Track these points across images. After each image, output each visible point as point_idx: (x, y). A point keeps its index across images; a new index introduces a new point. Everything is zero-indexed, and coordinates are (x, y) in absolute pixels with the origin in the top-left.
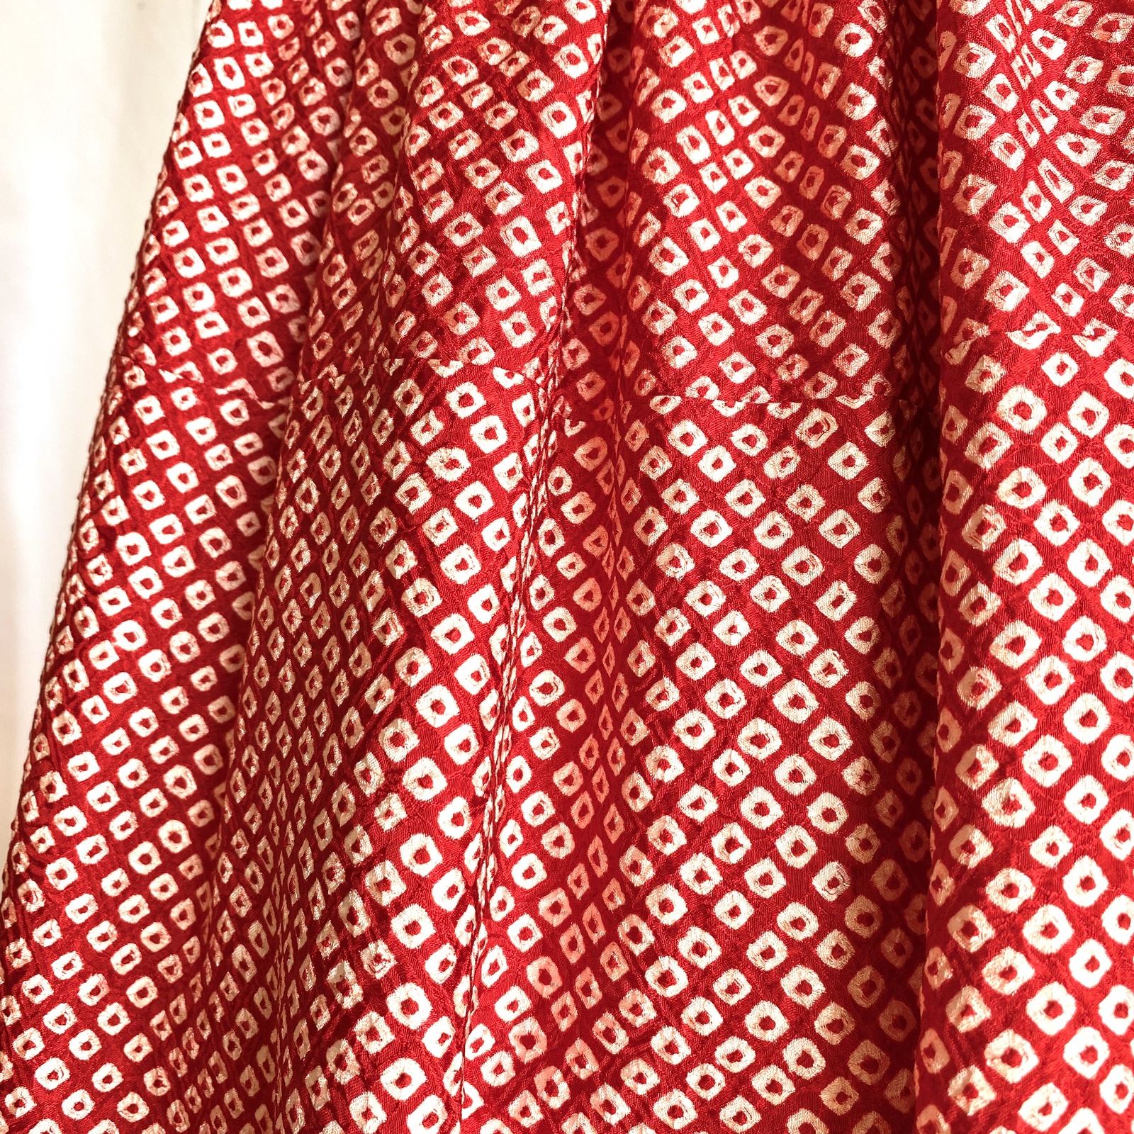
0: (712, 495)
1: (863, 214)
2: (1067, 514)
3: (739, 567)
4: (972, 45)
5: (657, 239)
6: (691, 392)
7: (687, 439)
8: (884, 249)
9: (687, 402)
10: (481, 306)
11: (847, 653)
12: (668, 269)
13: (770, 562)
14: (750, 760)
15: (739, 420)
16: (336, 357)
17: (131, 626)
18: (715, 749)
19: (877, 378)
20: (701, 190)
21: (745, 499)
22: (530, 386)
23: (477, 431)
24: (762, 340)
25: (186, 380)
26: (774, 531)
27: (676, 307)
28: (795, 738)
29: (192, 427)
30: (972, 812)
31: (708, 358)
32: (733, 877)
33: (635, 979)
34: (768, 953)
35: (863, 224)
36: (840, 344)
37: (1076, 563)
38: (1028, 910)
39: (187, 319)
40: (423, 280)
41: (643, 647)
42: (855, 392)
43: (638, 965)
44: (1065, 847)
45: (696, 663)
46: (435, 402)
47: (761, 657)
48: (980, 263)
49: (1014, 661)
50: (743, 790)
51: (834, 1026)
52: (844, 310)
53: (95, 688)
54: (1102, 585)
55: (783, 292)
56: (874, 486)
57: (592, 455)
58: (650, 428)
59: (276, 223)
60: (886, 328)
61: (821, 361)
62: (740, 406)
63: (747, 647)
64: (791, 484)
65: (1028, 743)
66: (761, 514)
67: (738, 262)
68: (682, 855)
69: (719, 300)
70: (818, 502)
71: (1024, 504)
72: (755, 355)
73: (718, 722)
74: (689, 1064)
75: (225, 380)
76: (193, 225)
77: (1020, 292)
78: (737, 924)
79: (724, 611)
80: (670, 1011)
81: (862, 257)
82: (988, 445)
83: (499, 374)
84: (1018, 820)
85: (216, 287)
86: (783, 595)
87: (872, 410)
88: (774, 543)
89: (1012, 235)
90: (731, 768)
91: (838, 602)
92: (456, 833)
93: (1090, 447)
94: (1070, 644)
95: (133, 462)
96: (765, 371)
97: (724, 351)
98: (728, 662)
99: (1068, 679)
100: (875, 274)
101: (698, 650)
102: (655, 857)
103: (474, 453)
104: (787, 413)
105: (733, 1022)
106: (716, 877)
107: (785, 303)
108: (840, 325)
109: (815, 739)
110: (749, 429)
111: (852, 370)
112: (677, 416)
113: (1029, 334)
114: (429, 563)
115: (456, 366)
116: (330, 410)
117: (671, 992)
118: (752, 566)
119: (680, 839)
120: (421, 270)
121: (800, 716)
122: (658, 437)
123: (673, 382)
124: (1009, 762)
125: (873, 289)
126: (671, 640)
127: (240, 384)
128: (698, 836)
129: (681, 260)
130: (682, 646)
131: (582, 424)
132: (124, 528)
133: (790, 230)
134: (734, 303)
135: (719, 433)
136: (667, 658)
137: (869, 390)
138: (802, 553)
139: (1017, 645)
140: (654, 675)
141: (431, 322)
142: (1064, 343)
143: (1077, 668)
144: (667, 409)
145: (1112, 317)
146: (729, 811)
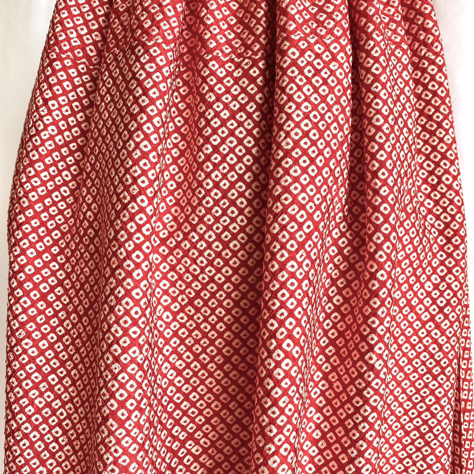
0: (220, 80)
1: (259, 10)
2: (303, 78)
3: (227, 99)
5: (206, 15)
6: (215, 54)
7: (213, 65)
8: (264, 19)
9: (213, 56)
10: (159, 28)
11: (253, 120)
12: (209, 22)
13: (235, 98)
14: (229, 147)
15: (227, 62)
16: (117, 46)
17: (53, 127)
18: (220, 144)
19: (262, 51)
20: (217, 3)
21: (228, 82)
22: (171, 50)
23: (158, 59)
24: (233, 43)
25: (68, 57)
26: (236, 90)
27: (211, 32)
28: (240, 142)
29: (70, 71)
30: (279, 147)
31: (219, 46)
32: (225, 176)
33: (200, 204)
34: (233, 195)
35: (259, 12)
36: (253, 43)
37: (305, 89)
38: (291, 167)
39: (68, 39)
40: (143, 21)
41: (202, 120)
42: (256, 55)
43: (200, 200)
44: (300, 153)
45: (216, 123)
46: (147, 51)
47: (232, 121)
48: (285, 19)
49: (290, 111)
50: (227, 155)
51: (249, 212)
52: (254, 34)
53: (42, 144)
54: (311, 95)
55: (239, 31)
56: (261, 78)
57: (188, 76)
58: (204, 63)
59: (94, 13)
60: (264, 39)
61: (248, 47)
62: (227, 58)
63: (229, 119)
64: (240, 78)
65: (292, 130)
66: (233, 85)
67: (227, 23)
68: (212, 171)
69: (222, 32)
70: (247, 82)
71: (293, 75)
72: (232, 46)
73: (221, 138)
74: (214, 224)
75: (80, 58)
76: (69, 12)
77: (294, 26)
78: (225, 188)
79: (223, 110)
80: (209, 211)
81: (258, 20)
82: (285, 62)
83: (164, 45)
84: (289, 147)
85: (77, 31)
86: (238, 106)
87: (260, 59)
88: (236, 93)
89: (293, 12)
90: (224, 149)
91: (251, 107)
92: (154, 161)
93: (310, 63)
94: (302, 108)
95: (53, 80)
96: (234, 50)
97: (223, 45)
98: (224, 123)
99: (302, 116)
100: (262, 25)
101: (216, 119)
102: (205, 172)
103: (157, 65)
104: (239, 60)
105: (224, 213)
106: (220, 176)
107: (239, 34)
108: (253, 38)
109: (245, 142)
110: (230, 64)
111: (255, 49)
112: (211, 60)
113: (296, 36)
114: (145, 92)
115: (152, 43)
116: (115, 59)
117: (209, 206)
118: (230, 99)
119: (211, 167)
120: (142, 19)
121: (241, 136)
122: (206, 65)
123: (210, 51)
124: (288, 134)
125: (261, 29)
126: (209, 117)
127: (84, 60)
128: (216, 166)
129: (212, 20)
130: (212, 119)
131: (185, 68)
132: (50, 99)
133: (241, 16)
134: (226, 33)
135: (222, 65)
136: (208, 122)
137: (260, 54)
138: (243, 95)
139: (290, 107)
140: (205, 127)
141: (146, 31)
142: (305, 39)
143: (304, 113)
144: (208, 58)
145: (317, 34)
146: (224, 160)
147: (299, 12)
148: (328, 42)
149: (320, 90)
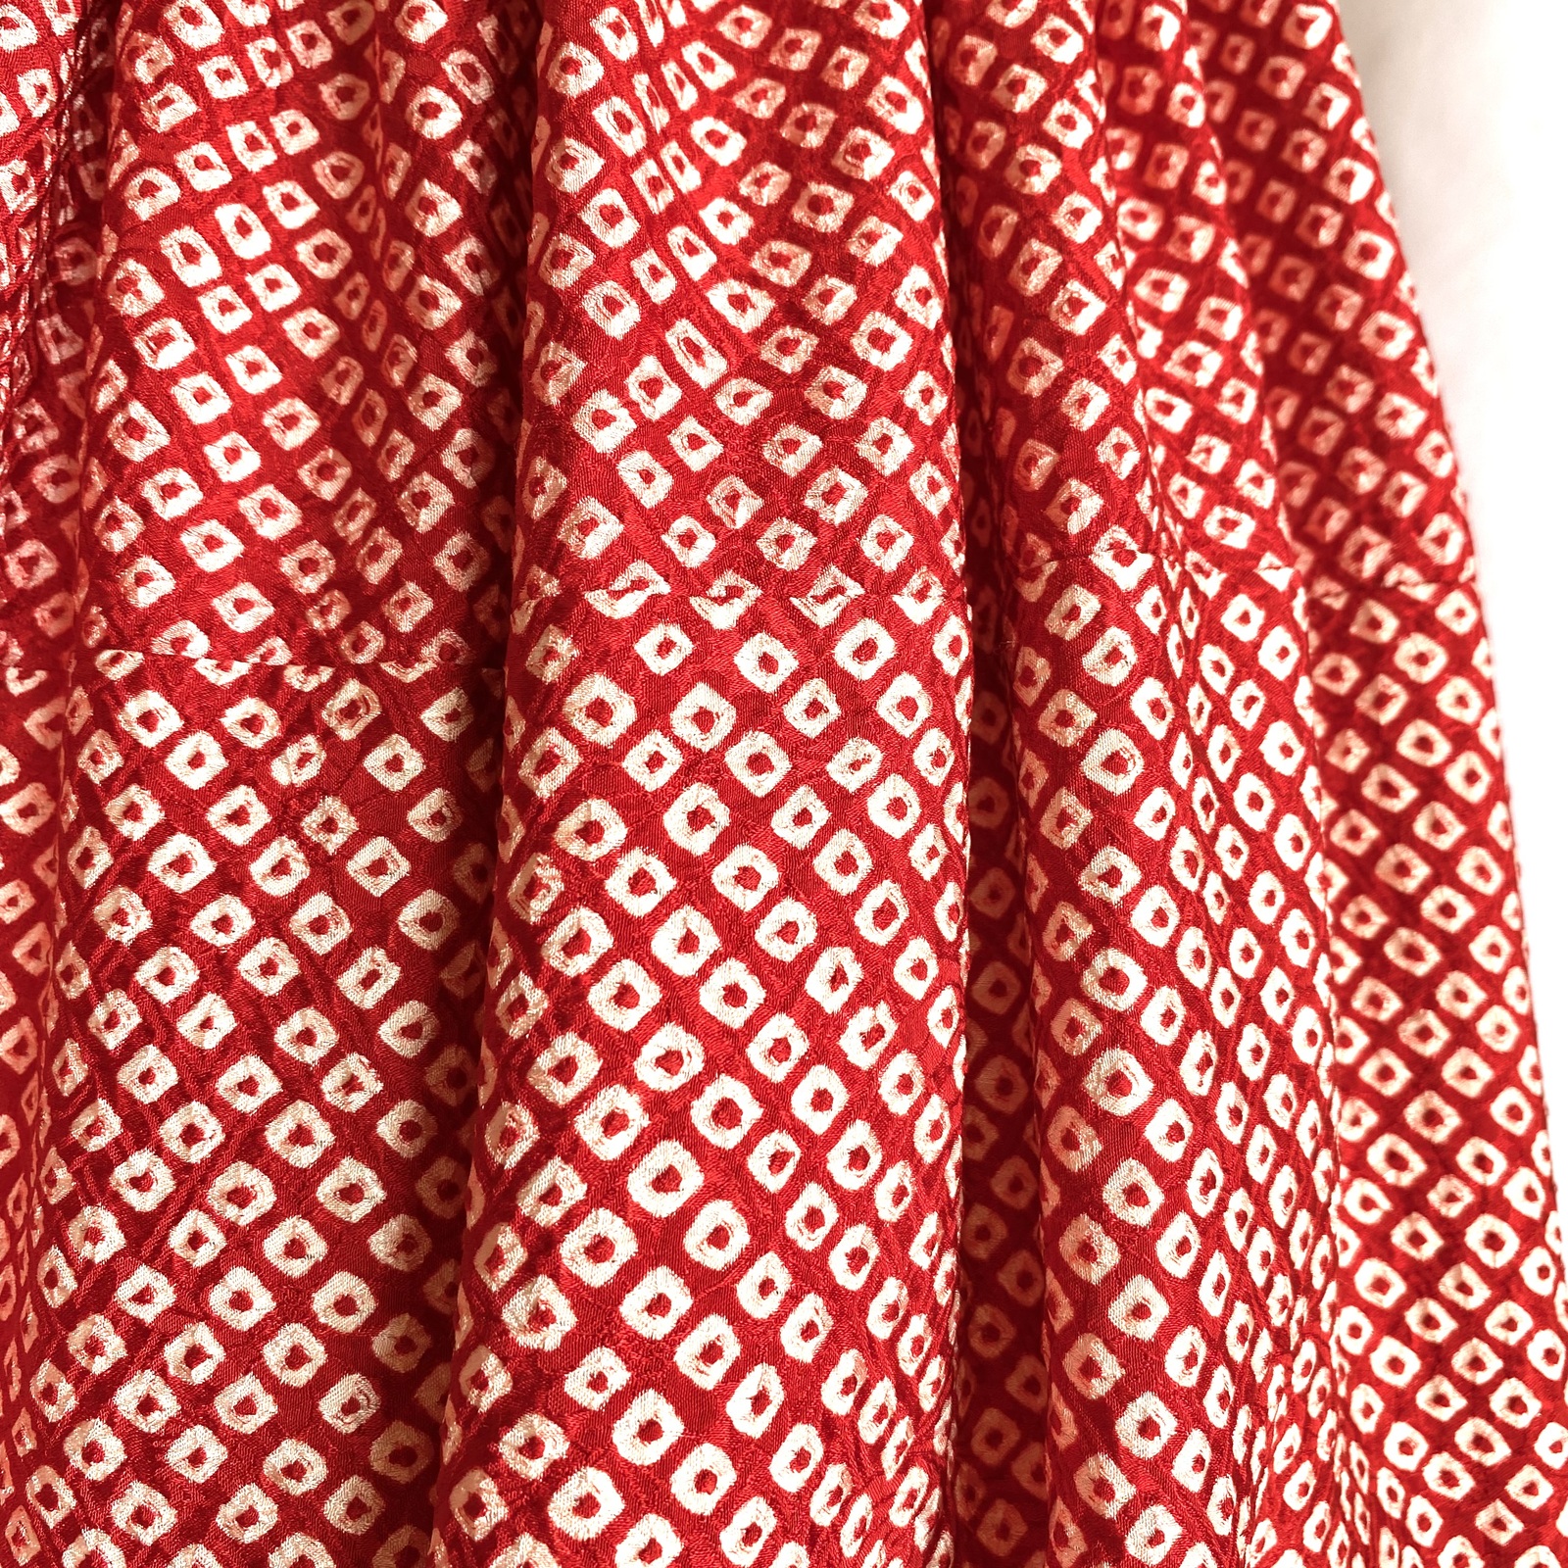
0: (185, 811)
1: (431, 383)
2: (658, 869)
3: (223, 924)
4: (570, 142)
5: (121, 403)
6: (161, 646)
7: (148, 720)
8: (462, 437)
9: (152, 659)
11: (382, 1060)
12: (138, 452)
13: (272, 917)
14: (229, 1228)
15: (240, 688)
18: (172, 1210)
19: (446, 636)
20: (198, 328)
21: (238, 817)
24: (288, 565)
26: (281, 868)
27: (144, 509)
28: (296, 1192)
30: (488, 1326)
31: (192, 592)
32: (197, 1404)
33: (48, 1563)
34: (248, 1518)
35: (431, 399)
36: (394, 580)
37: (663, 944)
38: (557, 1474)
41: (71, 1049)
42: (408, 658)
43: (53, 1543)
44: (619, 1376)
45: (146, 1077)
47: (250, 1065)
48: (556, 481)
49: (561, 1093)
50: (214, 1273)
52: (402, 530)
54: (704, 973)
55: (328, 490)
56: (434, 800)
58: (95, 700)
60: (461, 561)
61: (367, 604)
62: (240, 669)
63: (230, 1049)
64: (310, 795)
65: (571, 1220)
66: (262, 840)
67: (262, 441)
68: (119, 1374)
69: (220, 500)
70: (348, 824)
71: (594, 853)
72: (276, 589)
73: (181, 1170)
77: (610, 528)
78: (201, 1475)
79: (196, 994)
81: (430, 445)
82: (548, 762)
84: (550, 1339)
86: (289, 969)
87: (431, 687)
88: (280, 888)
89: (605, 441)
90: (196, 1240)
91: (371, 978)
93: (701, 766)
94: (645, 1068)
96: (289, 614)
97: (222, 581)
98: (198, 1075)
99: (638, 1119)
100: (446, 477)
101: (150, 1056)
102: (80, 1377)
104: (312, 683)
106: (169, 1404)
107: (327, 509)
108: (394, 552)
109: (326, 1190)
110: (250, 706)
111: (405, 624)
112: (135, 683)
113: (618, 595)
118: (243, 921)
119: (115, 1347)
121: (304, 1157)
122: (105, 715)
123: (134, 630)
124: (543, 1249)
125: (443, 499)
126: (113, 1040)
128: (143, 1343)
129: (158, 437)
130: (130, 1048)
131: (40, 675)
133: (345, 397)
134: (248, 506)
135: (203, 711)
136: (105, 1066)
137: (430, 652)
138: (320, 904)
139: (565, 1070)
140: (85, 1096)
142: (673, 610)
143: (655, 1102)
144: (117, 673)
145: (756, 569)
146: (191, 1306)
147: (651, 436)
148: (824, 615)
149: (765, 935)
